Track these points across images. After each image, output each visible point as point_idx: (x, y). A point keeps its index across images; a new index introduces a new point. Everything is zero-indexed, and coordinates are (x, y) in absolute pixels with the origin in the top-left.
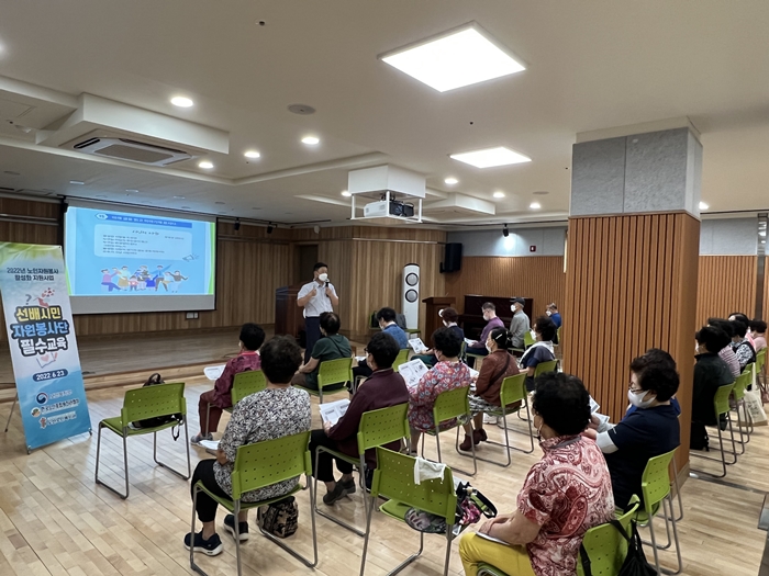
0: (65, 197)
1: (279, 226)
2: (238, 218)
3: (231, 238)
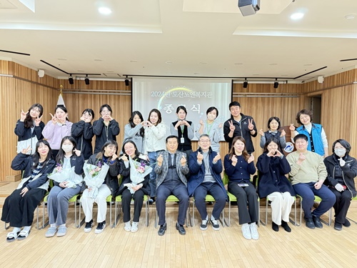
0: (127, 76)
2: (246, 78)
3: (246, 95)
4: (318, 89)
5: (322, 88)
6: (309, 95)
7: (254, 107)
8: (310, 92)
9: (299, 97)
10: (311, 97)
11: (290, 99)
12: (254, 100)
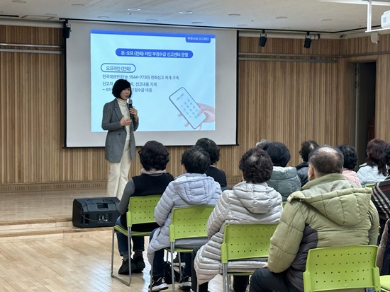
0: (67, 20)
1: (322, 37)
2: (264, 31)
3: (257, 57)
4: (368, 51)
5: (376, 50)
6: (353, 59)
7: (270, 78)
8: (355, 55)
9: (336, 62)
10: (355, 63)
11: (324, 65)
12: (270, 66)
